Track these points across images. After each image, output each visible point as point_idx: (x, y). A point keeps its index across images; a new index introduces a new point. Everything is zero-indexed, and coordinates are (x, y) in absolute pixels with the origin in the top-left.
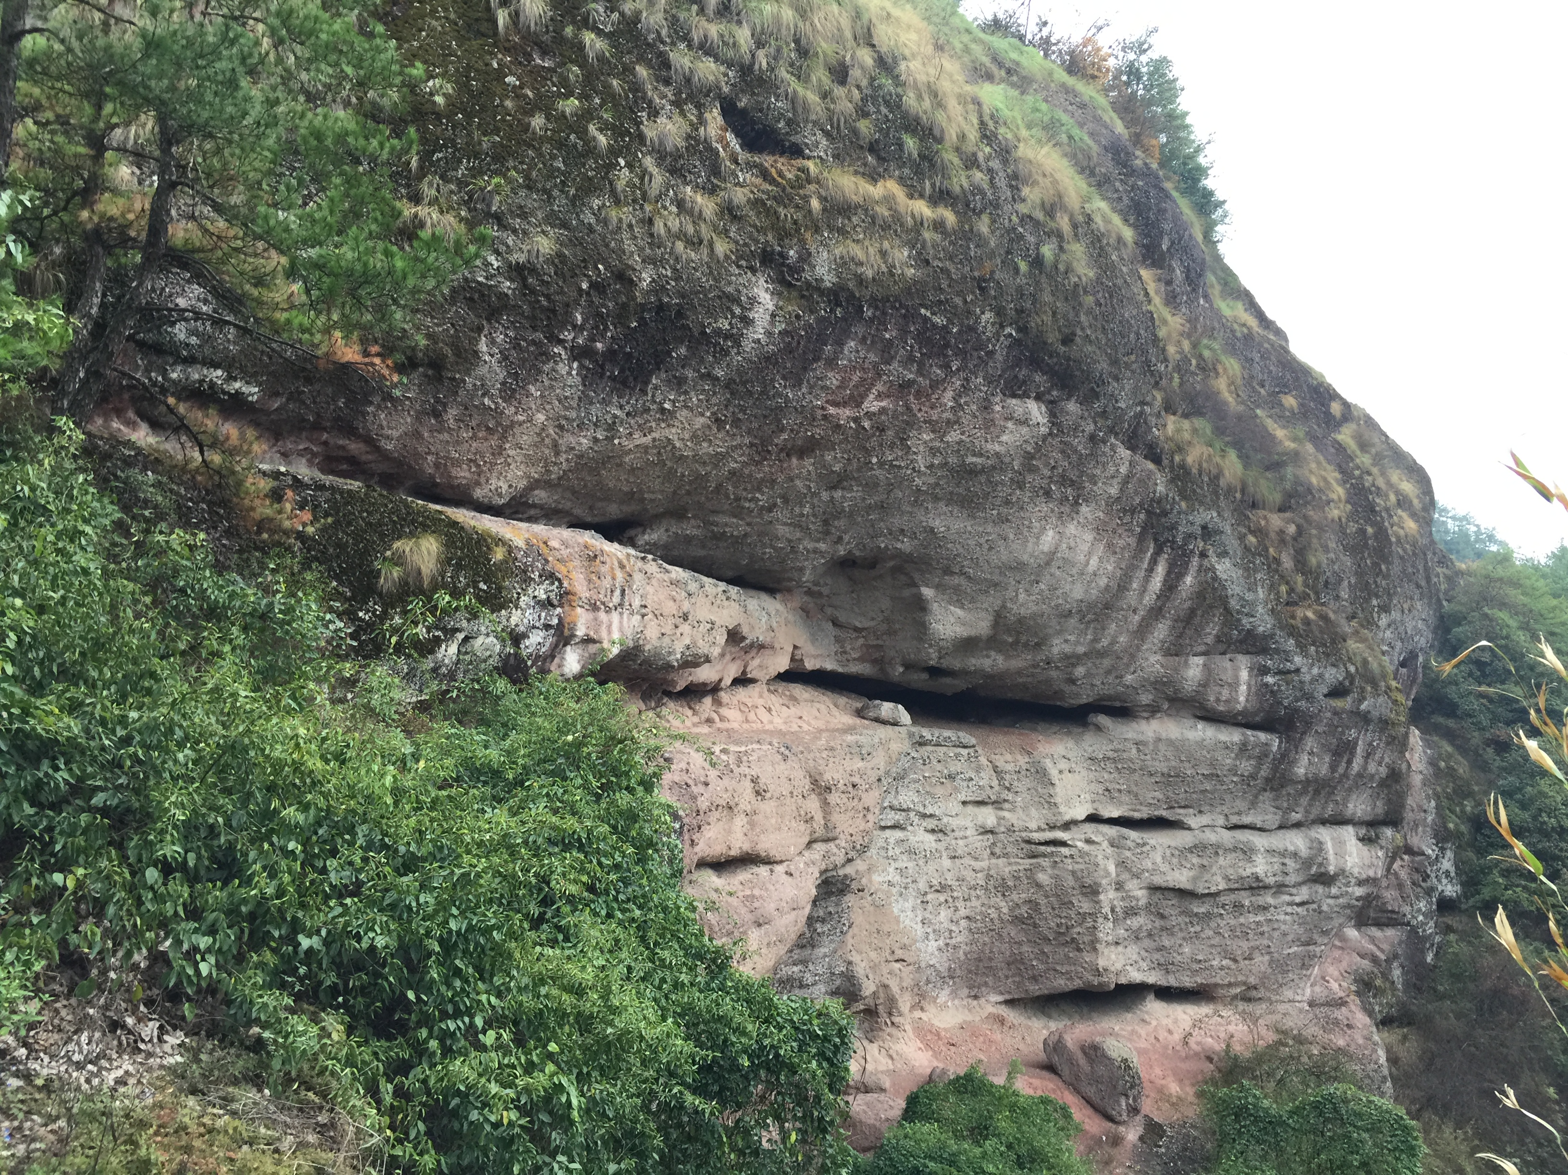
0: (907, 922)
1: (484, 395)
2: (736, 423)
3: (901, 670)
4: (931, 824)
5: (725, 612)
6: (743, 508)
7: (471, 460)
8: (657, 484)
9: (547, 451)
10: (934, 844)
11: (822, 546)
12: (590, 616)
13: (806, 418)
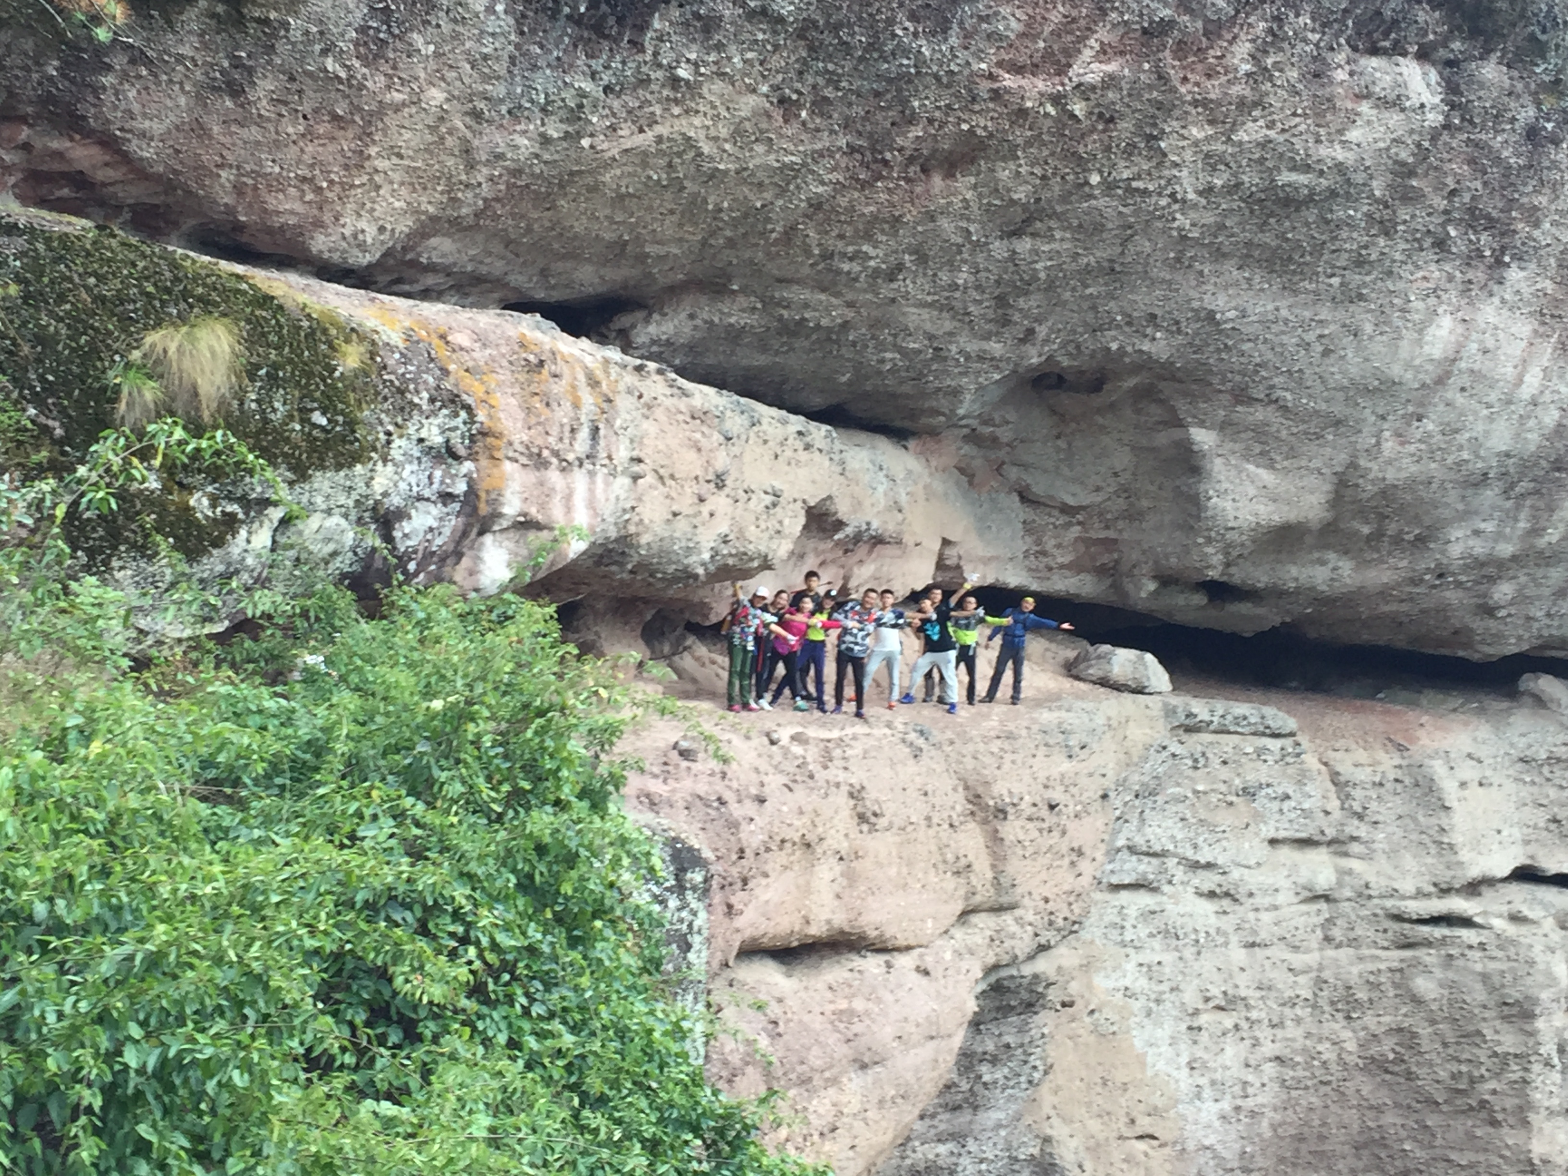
0: (1161, 1065)
1: (325, 52)
2: (821, 105)
3: (1152, 586)
4: (1208, 881)
5: (802, 472)
6: (839, 272)
7: (304, 179)
8: (668, 228)
9: (450, 162)
10: (1213, 920)
11: (996, 348)
12: (531, 477)
13: (958, 96)
